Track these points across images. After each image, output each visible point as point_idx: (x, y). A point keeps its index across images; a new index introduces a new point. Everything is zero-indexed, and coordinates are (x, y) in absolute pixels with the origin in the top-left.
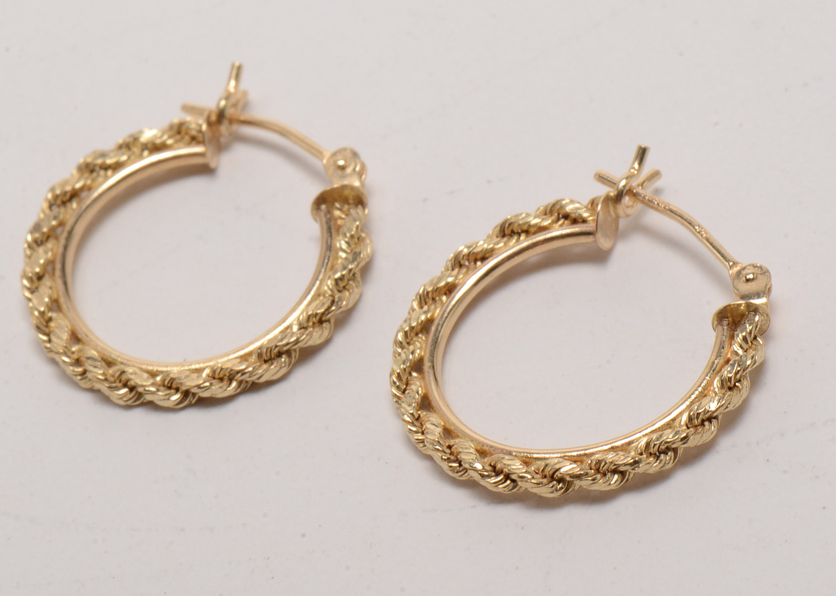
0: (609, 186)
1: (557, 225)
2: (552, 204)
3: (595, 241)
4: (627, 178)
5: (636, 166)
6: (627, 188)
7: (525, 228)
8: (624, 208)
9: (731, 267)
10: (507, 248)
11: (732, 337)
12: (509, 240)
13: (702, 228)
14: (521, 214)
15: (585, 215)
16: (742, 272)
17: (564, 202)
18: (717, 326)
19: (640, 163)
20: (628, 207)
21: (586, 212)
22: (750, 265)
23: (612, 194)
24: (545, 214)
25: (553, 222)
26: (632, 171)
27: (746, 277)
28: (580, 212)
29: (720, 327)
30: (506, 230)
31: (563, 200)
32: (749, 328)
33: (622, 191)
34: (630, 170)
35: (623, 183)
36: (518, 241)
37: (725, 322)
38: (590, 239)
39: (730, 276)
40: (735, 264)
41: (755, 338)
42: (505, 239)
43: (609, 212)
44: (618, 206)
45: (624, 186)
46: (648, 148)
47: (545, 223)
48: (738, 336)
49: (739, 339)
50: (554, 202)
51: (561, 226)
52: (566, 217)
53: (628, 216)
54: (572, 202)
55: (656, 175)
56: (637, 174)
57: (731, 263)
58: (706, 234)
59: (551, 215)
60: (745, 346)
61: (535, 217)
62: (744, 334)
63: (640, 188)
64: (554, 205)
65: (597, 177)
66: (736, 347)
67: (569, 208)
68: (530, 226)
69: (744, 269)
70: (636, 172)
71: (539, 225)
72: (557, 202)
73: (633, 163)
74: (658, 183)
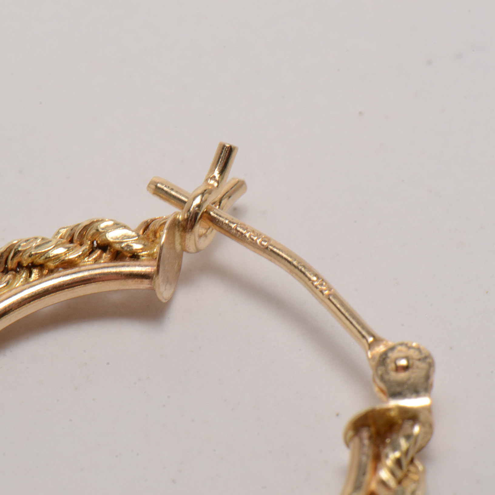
0: (176, 206)
1: (90, 259)
2: (84, 224)
3: (153, 290)
4: (203, 194)
5: (216, 173)
6: (204, 209)
7: (40, 261)
8: (197, 238)
9: (371, 346)
10: (14, 291)
11: (377, 458)
12: (15, 276)
13: (323, 280)
14: (36, 238)
15: (137, 247)
16: (390, 355)
17: (103, 225)
18: (352, 438)
19: (222, 172)
20: (200, 236)
21: (137, 242)
22: (401, 344)
23: (180, 217)
24: (71, 241)
25: (83, 255)
26: (212, 182)
27: (395, 363)
28: (130, 241)
29: (356, 440)
30: (9, 262)
31: (103, 221)
32: (404, 444)
33: (196, 214)
34: (207, 180)
35: (197, 201)
36: (27, 281)
37: (365, 434)
38: (145, 284)
39: (369, 359)
40: (377, 341)
41: (412, 462)
42: (9, 276)
43: (174, 243)
44: (188, 236)
45: (199, 206)
46: (235, 148)
47: (72, 256)
48: (387, 456)
49: (389, 462)
50: (87, 223)
51: (96, 261)
52: (105, 247)
53: (198, 250)
54: (117, 225)
55: (239, 186)
56: (218, 186)
57: (371, 339)
58: (330, 290)
59: (81, 245)
60: (399, 474)
61: (57, 246)
62: (397, 454)
63: (218, 207)
64: (86, 228)
65: (154, 187)
66: (384, 474)
67: (112, 236)
68: (48, 259)
69: (392, 349)
70: (216, 184)
71: (62, 258)
72: (92, 223)
73: (212, 171)
74: (241, 200)
